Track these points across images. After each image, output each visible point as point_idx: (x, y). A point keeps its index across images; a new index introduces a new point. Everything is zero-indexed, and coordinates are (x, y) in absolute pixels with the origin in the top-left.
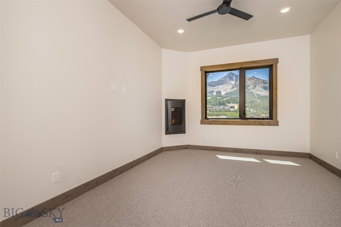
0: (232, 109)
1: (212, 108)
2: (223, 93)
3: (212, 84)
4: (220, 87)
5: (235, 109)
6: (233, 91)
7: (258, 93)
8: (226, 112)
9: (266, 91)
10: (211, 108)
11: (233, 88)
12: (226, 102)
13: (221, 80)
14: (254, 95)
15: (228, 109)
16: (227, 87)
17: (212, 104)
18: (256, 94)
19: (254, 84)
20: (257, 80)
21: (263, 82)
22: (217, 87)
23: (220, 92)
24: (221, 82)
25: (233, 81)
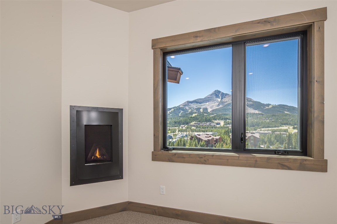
0: (218, 126)
2: (209, 110)
3: (199, 101)
4: (206, 104)
5: (220, 126)
6: (219, 108)
8: (212, 128)
9: (249, 108)
10: (198, 124)
11: (219, 105)
12: (212, 119)
15: (215, 125)
16: (213, 104)
17: (199, 120)
21: (247, 99)
22: (204, 104)
23: (206, 109)
24: (207, 99)
25: (219, 99)
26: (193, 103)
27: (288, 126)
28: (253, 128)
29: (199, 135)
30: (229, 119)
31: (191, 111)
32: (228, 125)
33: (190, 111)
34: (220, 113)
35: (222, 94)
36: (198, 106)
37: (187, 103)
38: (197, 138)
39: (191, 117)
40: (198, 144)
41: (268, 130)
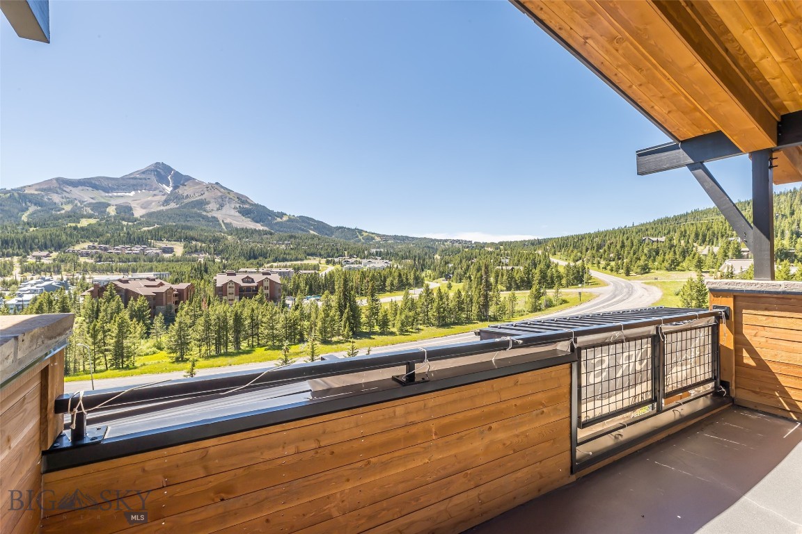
0: (167, 256)
1: (106, 249)
2: (138, 213)
3: (105, 183)
4: (127, 194)
5: (175, 255)
6: (167, 210)
7: (228, 221)
8: (151, 261)
9: (244, 218)
10: (101, 249)
11: (166, 202)
12: (149, 237)
13: (132, 178)
14: (220, 225)
15: (158, 254)
16: (149, 199)
17: (104, 239)
18: (224, 223)
19: (220, 200)
20: (226, 191)
21: (238, 198)
22: (119, 194)
23: (128, 209)
24: (132, 182)
25: (168, 186)
26: (80, 188)
27: (318, 259)
28: (255, 262)
29: (126, 282)
30: (196, 241)
31: (73, 211)
32: (195, 255)
33: (68, 208)
34: (170, 223)
35: (174, 174)
36: (100, 196)
37: (55, 184)
38: (118, 290)
39: (75, 228)
40: (126, 307)
41: (285, 267)
